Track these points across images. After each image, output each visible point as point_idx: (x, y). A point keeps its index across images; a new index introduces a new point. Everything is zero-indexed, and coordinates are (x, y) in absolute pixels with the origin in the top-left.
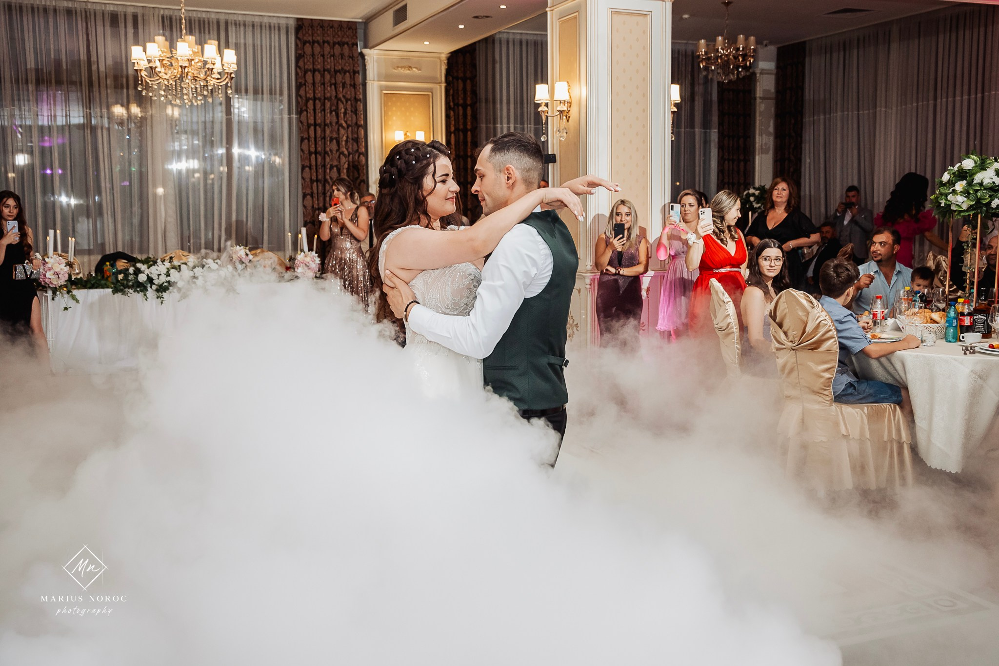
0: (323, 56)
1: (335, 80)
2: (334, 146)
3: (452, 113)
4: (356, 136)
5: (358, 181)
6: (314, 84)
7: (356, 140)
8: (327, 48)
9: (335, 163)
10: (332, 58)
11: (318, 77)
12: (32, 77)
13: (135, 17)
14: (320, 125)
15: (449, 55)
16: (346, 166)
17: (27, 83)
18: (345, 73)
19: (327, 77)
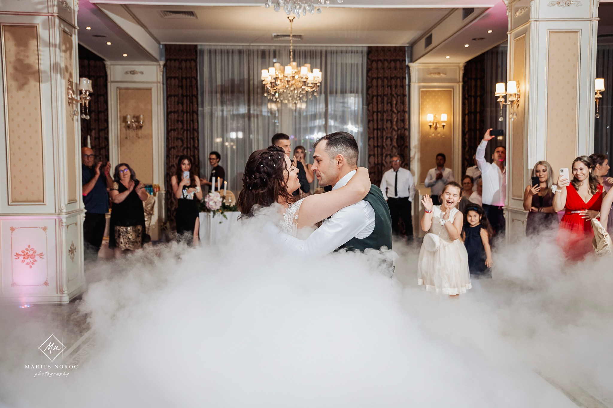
0: (384, 69)
1: (391, 83)
2: (389, 125)
3: (466, 102)
4: (403, 118)
5: (404, 147)
6: (377, 86)
7: (403, 121)
8: (386, 64)
9: (389, 135)
10: (389, 70)
11: (380, 82)
12: (219, 90)
13: (275, 52)
14: (380, 112)
15: (465, 64)
16: (396, 137)
17: (216, 93)
18: (397, 79)
19: (386, 81)
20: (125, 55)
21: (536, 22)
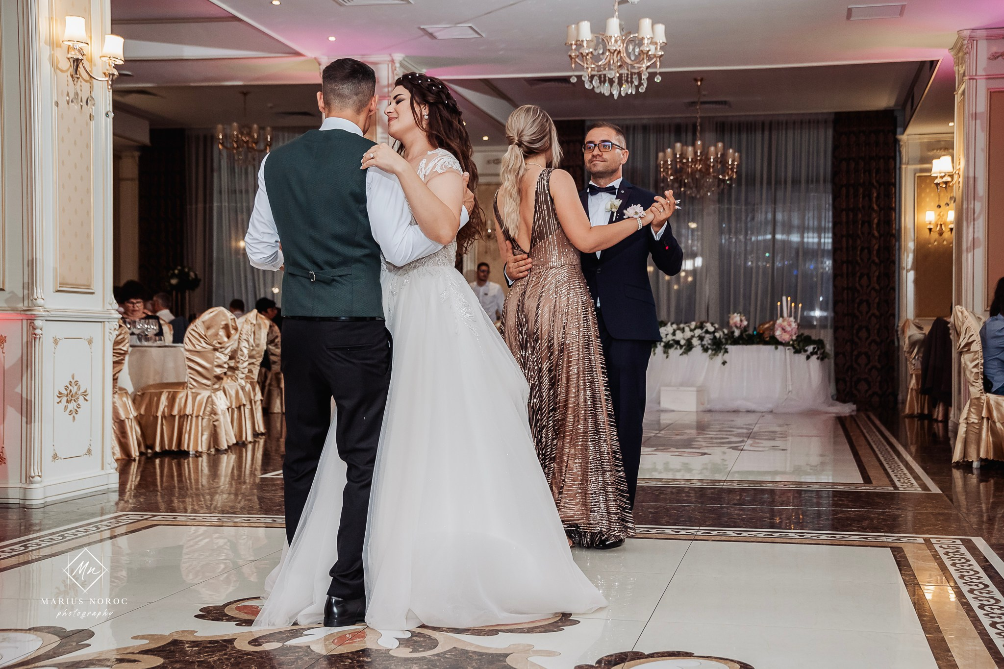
0: (858, 145)
1: (869, 166)
2: (866, 229)
4: (888, 218)
6: (848, 171)
7: (888, 222)
8: (863, 138)
9: (866, 245)
10: (867, 146)
11: (852, 165)
14: (852, 210)
16: (877, 247)
18: (879, 160)
19: (862, 164)
20: (486, 138)
21: (971, 81)
